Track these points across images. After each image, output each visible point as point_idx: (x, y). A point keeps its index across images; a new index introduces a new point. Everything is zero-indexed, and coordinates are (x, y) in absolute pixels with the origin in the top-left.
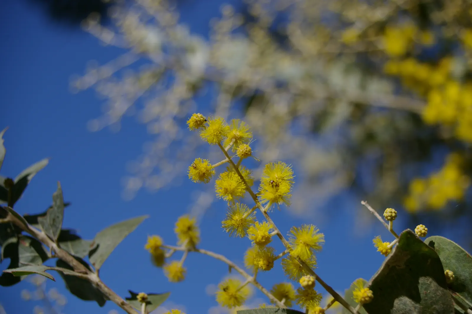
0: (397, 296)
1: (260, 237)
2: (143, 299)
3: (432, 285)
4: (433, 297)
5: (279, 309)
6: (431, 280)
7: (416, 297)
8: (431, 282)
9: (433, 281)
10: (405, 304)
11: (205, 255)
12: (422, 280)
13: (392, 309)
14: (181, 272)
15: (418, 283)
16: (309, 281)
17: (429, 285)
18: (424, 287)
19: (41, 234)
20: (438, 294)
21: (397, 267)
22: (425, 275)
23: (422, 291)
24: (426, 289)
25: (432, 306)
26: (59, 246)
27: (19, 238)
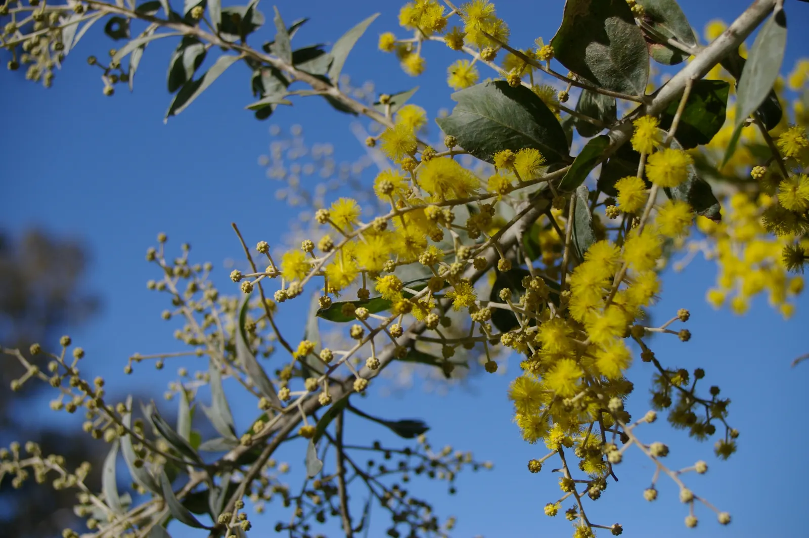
0: (587, 45)
1: (433, 22)
2: (386, 101)
3: (619, 25)
4: (622, 37)
5: (488, 83)
6: (618, 19)
7: (604, 41)
8: (617, 22)
9: (621, 20)
10: (597, 51)
11: (435, 41)
12: (608, 22)
13: (585, 58)
14: (420, 64)
15: (604, 25)
16: (487, 53)
17: (616, 26)
18: (612, 28)
19: (278, 62)
20: (627, 32)
21: (582, 16)
22: (611, 16)
23: (610, 35)
24: (614, 30)
25: (623, 46)
26: (296, 69)
27: (261, 70)
